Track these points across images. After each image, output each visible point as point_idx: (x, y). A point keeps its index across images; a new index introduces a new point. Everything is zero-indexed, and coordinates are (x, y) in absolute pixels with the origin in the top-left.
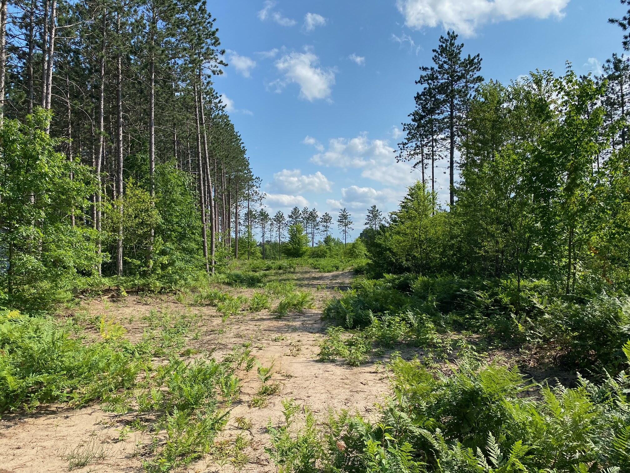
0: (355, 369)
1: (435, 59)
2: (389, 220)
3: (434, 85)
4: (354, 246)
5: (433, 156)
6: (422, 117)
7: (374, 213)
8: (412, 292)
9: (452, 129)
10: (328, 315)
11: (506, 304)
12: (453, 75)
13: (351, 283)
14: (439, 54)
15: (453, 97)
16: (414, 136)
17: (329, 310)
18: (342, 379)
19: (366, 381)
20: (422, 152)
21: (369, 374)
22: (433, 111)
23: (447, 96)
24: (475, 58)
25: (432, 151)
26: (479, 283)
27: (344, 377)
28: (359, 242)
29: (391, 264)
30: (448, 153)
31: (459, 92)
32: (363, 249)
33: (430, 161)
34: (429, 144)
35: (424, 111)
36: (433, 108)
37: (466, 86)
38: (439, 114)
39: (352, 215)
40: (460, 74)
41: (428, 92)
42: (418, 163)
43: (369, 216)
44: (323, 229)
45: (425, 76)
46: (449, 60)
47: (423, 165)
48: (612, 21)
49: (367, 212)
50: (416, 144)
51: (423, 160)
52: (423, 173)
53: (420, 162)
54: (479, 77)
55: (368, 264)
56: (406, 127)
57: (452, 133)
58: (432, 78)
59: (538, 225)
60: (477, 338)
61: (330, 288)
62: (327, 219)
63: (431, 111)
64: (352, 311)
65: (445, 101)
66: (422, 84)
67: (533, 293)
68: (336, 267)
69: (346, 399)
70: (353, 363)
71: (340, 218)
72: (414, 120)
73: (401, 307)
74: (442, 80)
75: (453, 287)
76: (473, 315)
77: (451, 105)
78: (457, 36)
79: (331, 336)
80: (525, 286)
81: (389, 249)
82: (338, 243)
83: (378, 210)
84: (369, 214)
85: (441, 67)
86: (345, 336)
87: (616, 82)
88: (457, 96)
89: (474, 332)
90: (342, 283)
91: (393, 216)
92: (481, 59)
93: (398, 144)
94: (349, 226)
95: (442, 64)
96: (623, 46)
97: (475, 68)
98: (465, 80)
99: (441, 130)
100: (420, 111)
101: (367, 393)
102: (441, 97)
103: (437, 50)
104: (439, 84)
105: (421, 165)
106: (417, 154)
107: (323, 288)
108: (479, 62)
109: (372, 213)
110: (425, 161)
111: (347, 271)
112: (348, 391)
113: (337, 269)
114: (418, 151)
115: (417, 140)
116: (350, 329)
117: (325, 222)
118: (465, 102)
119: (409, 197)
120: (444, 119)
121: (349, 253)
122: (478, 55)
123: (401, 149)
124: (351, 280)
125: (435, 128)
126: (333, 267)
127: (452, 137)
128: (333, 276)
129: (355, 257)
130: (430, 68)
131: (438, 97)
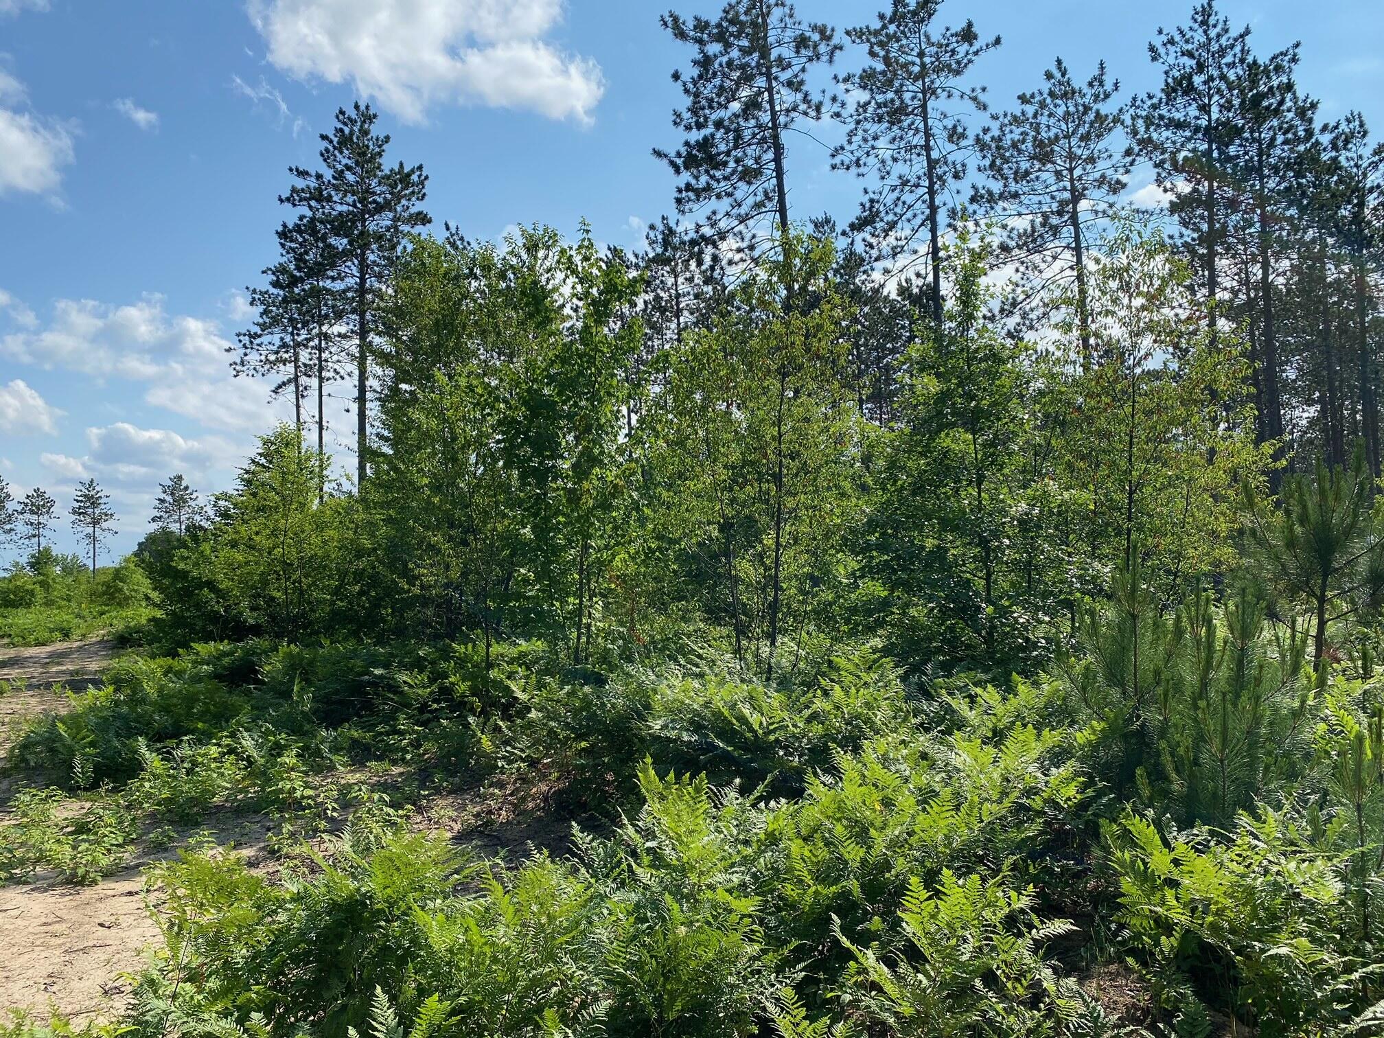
0: (88, 893)
1: (325, 156)
2: (211, 513)
3: (323, 213)
4: (118, 574)
5: (320, 371)
6: (294, 281)
7: (177, 493)
8: (263, 683)
9: (362, 316)
10: (24, 760)
11: (463, 696)
12: (365, 199)
13: (103, 672)
14: (335, 148)
15: (366, 246)
16: (276, 321)
17: (26, 746)
18: (45, 924)
19: (113, 919)
20: (296, 360)
21: (125, 899)
22: (319, 271)
23: (350, 243)
24: (413, 171)
25: (319, 358)
26: (410, 653)
27: (51, 919)
28: (132, 566)
29: (214, 618)
30: (353, 368)
31: (379, 237)
32: (141, 582)
33: (314, 382)
34: (312, 344)
35: (299, 269)
36: (320, 264)
37: (396, 228)
38: (333, 279)
39: (112, 496)
40: (380, 200)
41: (309, 227)
42: (284, 384)
43: (162, 501)
44: (29, 530)
45: (303, 190)
46: (357, 163)
47: (297, 387)
48: (658, 154)
49: (160, 489)
50: (282, 339)
51: (296, 378)
52: (298, 406)
53: (289, 381)
54: (420, 213)
55: (153, 620)
56: (257, 297)
57: (363, 324)
58: (318, 196)
59: (525, 531)
60: (401, 774)
61: (38, 687)
62: (39, 505)
63: (317, 271)
64: (92, 744)
65: (346, 254)
66: (294, 205)
67: (515, 667)
68: (61, 630)
69: (50, 976)
70: (84, 877)
71: (77, 505)
72: (276, 284)
73: (227, 721)
74: (342, 206)
75: (354, 665)
76: (394, 726)
77: (360, 263)
78: (375, 116)
79: (25, 815)
80: (502, 655)
81: (211, 585)
82: (72, 569)
83: (187, 488)
84: (162, 496)
85: (339, 175)
86: (66, 810)
87: (667, 268)
88: (374, 247)
89: (394, 762)
90: (77, 672)
91: (221, 503)
92: (427, 178)
93: (238, 335)
94: (104, 525)
95: (342, 171)
96: (675, 205)
97: (413, 192)
98: (391, 215)
99: (339, 315)
100: (292, 267)
101: (114, 948)
102: (341, 243)
103: (332, 137)
104: (334, 213)
105: (292, 387)
106: (284, 362)
107: (18, 689)
108: (422, 183)
109: (172, 494)
110: (304, 380)
111: (94, 640)
112: (57, 952)
113: (66, 635)
114: (286, 356)
115: (285, 330)
116: (86, 789)
117: (32, 513)
118: (391, 262)
119: (263, 461)
120: (344, 291)
121: (104, 593)
122: (420, 168)
123: (245, 346)
124: (104, 664)
125: (324, 310)
126: (51, 631)
127: (363, 334)
128: (51, 656)
129: (119, 604)
130: (314, 174)
131: (332, 240)
